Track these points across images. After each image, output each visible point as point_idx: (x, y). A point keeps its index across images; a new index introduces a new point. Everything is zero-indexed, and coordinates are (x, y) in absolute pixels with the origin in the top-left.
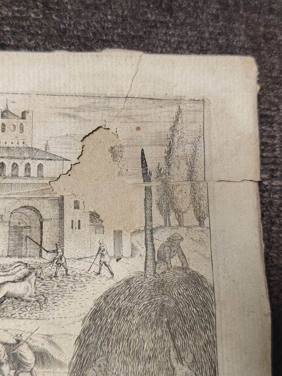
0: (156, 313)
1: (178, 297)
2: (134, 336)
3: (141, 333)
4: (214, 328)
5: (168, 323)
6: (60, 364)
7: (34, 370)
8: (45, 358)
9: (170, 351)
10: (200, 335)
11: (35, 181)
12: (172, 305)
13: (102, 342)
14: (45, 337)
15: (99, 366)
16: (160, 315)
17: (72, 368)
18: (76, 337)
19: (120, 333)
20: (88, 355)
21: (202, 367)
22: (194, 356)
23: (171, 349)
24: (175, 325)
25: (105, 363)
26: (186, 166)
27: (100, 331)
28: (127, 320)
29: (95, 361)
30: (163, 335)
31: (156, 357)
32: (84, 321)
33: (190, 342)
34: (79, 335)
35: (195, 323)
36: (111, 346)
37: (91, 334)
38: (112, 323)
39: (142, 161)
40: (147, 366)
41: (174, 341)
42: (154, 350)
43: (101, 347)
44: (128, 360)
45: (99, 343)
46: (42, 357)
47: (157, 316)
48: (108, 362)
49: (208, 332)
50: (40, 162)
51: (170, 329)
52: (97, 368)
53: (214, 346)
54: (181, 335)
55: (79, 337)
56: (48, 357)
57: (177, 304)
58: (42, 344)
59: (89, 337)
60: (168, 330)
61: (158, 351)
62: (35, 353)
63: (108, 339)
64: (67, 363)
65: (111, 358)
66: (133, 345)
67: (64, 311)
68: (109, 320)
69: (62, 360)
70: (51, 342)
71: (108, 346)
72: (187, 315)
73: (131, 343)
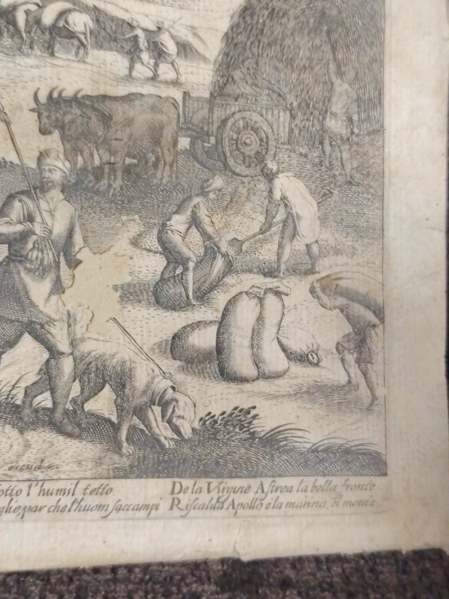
0: (315, 21)
2: (288, 41)
3: (297, 39)
4: (382, 44)
5: (329, 32)
6: (205, 59)
7: (176, 62)
8: (188, 51)
9: (328, 64)
10: (365, 51)
12: (334, 12)
13: (252, 43)
14: (189, 28)
15: (248, 69)
16: (319, 22)
17: (217, 66)
18: (223, 34)
19: (273, 37)
20: (236, 55)
21: (365, 86)
22: (357, 74)
23: (331, 62)
24: (337, 36)
25: (255, 66)
27: (251, 31)
28: (281, 23)
29: (243, 61)
30: (321, 45)
31: (312, 68)
32: (232, 17)
33: (353, 57)
34: (226, 31)
35: (359, 37)
36: (262, 48)
37: (240, 33)
38: (264, 24)
40: (302, 76)
41: (334, 53)
42: (310, 59)
43: (250, 48)
44: (281, 66)
45: (249, 43)
46: (185, 50)
47: (316, 23)
48: (258, 66)
49: (375, 49)
51: (330, 40)
52: (245, 71)
53: (381, 66)
54: (343, 48)
55: (226, 34)
56: (191, 50)
57: (340, 12)
58: (186, 35)
59: (238, 35)
60: (327, 40)
61: (315, 62)
62: (177, 44)
63: (259, 41)
64: (212, 59)
65: (261, 62)
66: (287, 52)
68: (261, 21)
69: (207, 55)
70: (196, 35)
71: (258, 48)
72: (351, 26)
73: (284, 49)
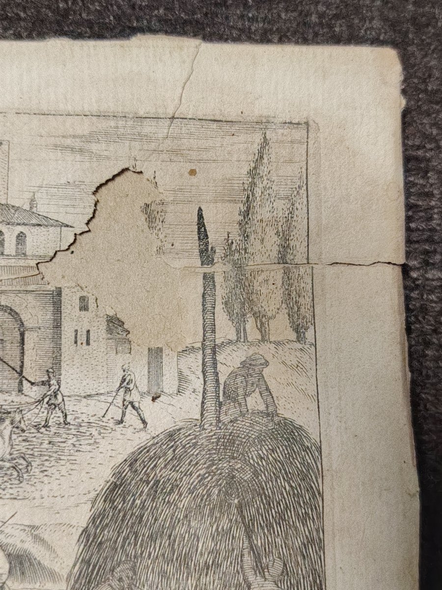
0: (220, 491)
1: (258, 463)
2: (180, 530)
3: (193, 524)
4: (320, 516)
5: (240, 507)
6: (53, 576)
7: (7, 586)
8: (27, 565)
9: (242, 556)
10: (296, 528)
11: (12, 262)
12: (248, 476)
13: (125, 539)
14: (27, 529)
15: (120, 580)
16: (226, 493)
17: (73, 583)
18: (81, 530)
19: (157, 524)
20: (101, 560)
21: (298, 583)
22: (285, 565)
23: (246, 552)
24: (253, 511)
25: (131, 574)
26: (275, 238)
27: (123, 520)
28: (168, 502)
29: (112, 570)
30: (231, 528)
31: (219, 566)
32: (94, 502)
33: (278, 540)
34: (85, 525)
35: (287, 507)
36: (141, 545)
37: (107, 525)
38: (143, 507)
39: (199, 229)
40: (203, 580)
41: (249, 537)
42: (215, 552)
43: (123, 546)
44: (170, 569)
45: (120, 540)
46: (21, 563)
47: (222, 495)
48: (135, 573)
49: (310, 523)
50: (20, 229)
51: (243, 517)
52: (115, 583)
53: (320, 548)
54: (263, 529)
55: (85, 530)
56: (31, 564)
57: (256, 474)
58: (22, 541)
59: (103, 530)
60: (239, 519)
61: (223, 554)
62: (9, 555)
63: (136, 534)
64: (65, 573)
65: (140, 566)
66: (179, 545)
67: (59, 485)
68: (138, 502)
69: (56, 568)
70: (37, 539)
71: (136, 545)
72: (273, 493)
73: (175, 541)
